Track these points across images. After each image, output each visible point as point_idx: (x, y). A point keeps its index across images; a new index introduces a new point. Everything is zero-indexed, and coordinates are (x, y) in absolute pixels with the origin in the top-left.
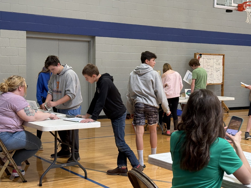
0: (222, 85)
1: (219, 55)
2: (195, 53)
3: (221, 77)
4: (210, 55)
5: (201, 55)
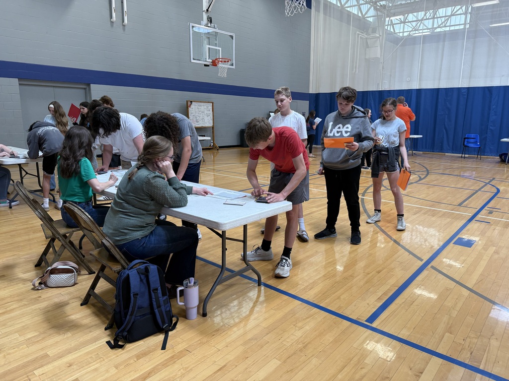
0: (213, 128)
1: (209, 102)
2: (186, 101)
3: (212, 121)
4: (201, 102)
5: (191, 102)
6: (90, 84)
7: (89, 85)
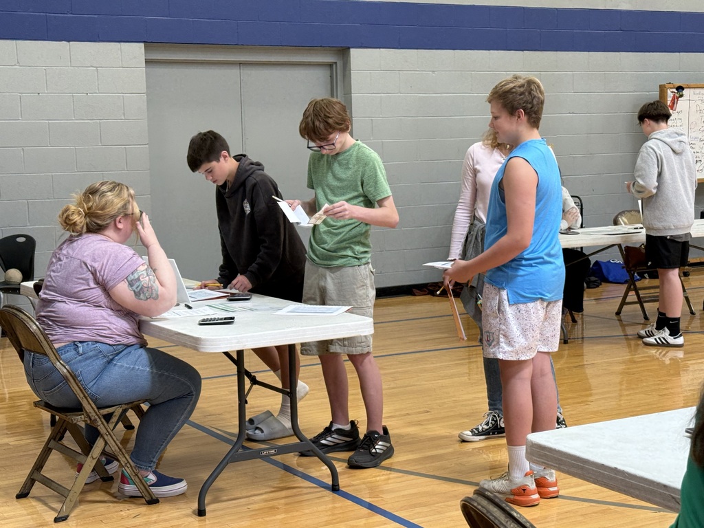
2: (660, 86)
5: (680, 88)
6: (349, 48)
7: (344, 52)
